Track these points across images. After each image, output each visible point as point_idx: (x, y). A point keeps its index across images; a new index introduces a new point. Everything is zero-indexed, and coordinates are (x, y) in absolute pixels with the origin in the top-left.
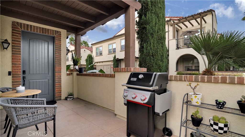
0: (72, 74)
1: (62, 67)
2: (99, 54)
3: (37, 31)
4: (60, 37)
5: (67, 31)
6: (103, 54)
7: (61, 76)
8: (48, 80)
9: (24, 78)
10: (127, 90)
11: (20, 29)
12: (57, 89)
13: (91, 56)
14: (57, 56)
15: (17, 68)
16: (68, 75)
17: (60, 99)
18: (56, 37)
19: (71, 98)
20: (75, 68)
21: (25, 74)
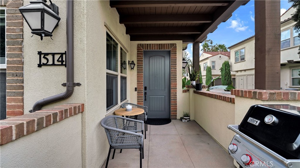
0: (188, 90)
1: (177, 83)
2: (240, 59)
3: (155, 49)
4: (175, 50)
5: (183, 42)
6: (246, 59)
7: (176, 93)
8: (165, 96)
9: (145, 93)
10: (236, 140)
11: (142, 50)
12: (173, 106)
13: (228, 64)
14: (173, 71)
15: (141, 85)
16: (184, 91)
17: (176, 119)
18: (171, 50)
19: (186, 119)
20: (192, 84)
21: (146, 90)
